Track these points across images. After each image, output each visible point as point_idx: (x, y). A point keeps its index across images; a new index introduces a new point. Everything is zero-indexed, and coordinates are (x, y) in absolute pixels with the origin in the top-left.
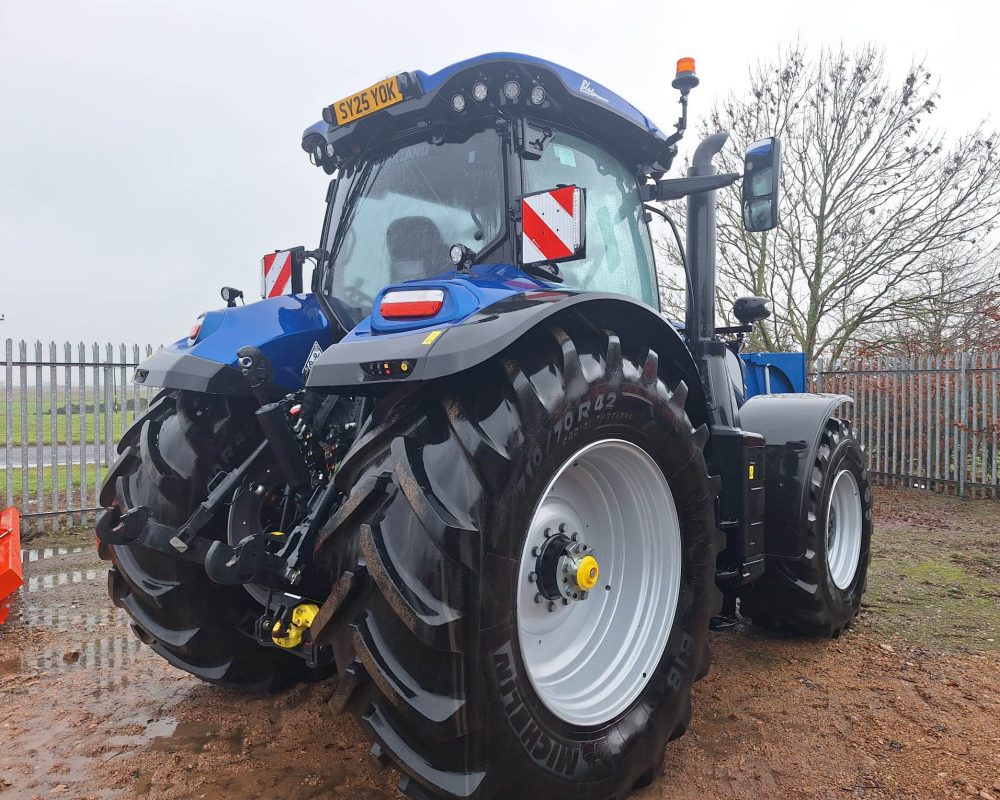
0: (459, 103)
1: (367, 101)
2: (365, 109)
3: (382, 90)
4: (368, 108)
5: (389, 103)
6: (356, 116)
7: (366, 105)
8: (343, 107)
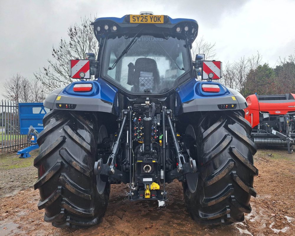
0: (178, 30)
1: (147, 19)
2: (145, 21)
3: (155, 18)
4: (147, 21)
5: (157, 22)
6: (140, 22)
7: (146, 20)
8: (134, 17)
